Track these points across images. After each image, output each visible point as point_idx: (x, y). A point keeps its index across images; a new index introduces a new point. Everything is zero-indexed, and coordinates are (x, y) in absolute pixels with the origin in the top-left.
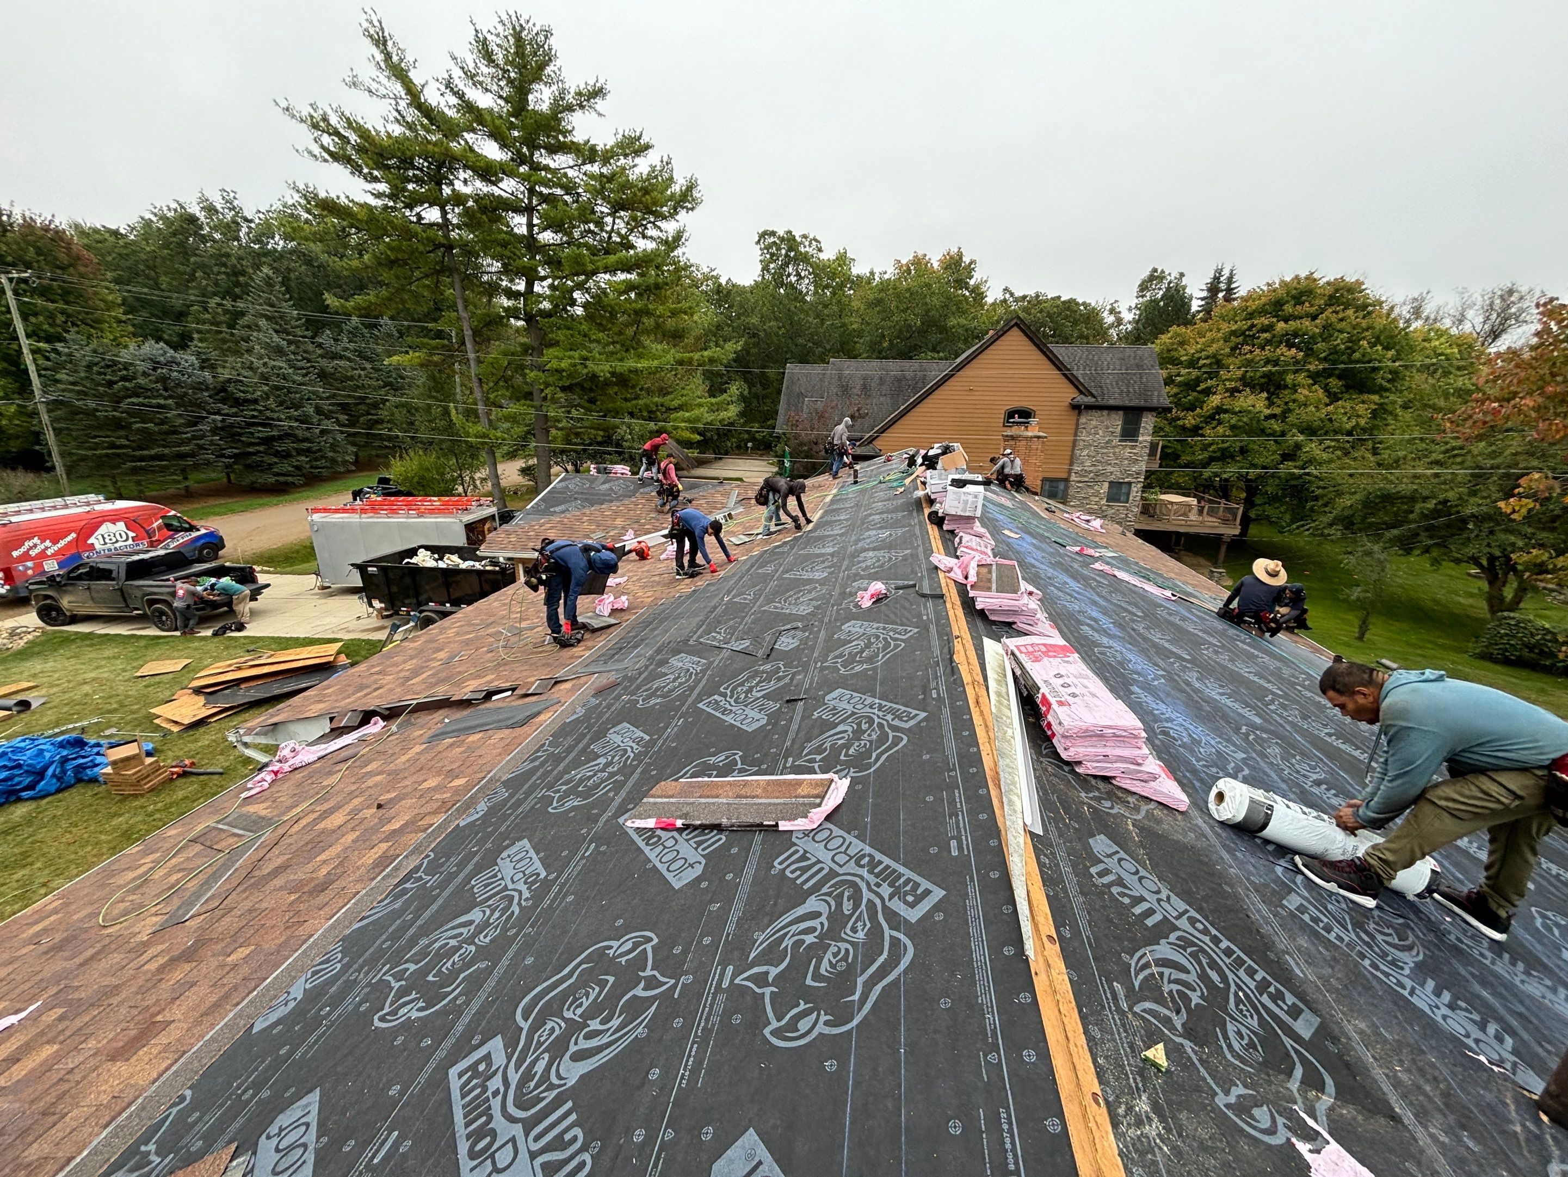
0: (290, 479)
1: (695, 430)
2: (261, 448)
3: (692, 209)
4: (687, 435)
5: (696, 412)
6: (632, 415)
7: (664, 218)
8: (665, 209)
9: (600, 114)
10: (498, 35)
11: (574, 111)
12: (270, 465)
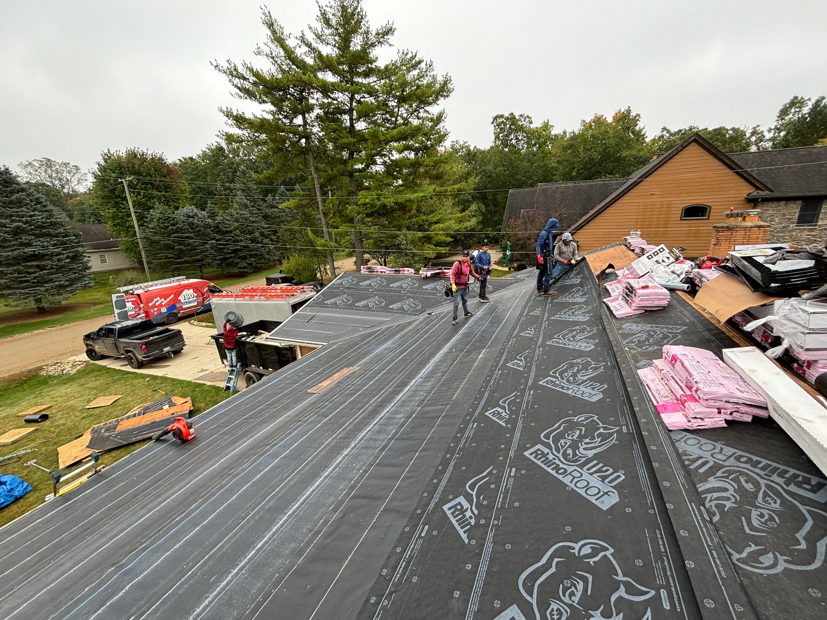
0: (246, 270)
1: (447, 235)
2: (232, 255)
3: (447, 96)
4: (443, 238)
5: (447, 224)
6: (409, 228)
7: (430, 104)
8: (431, 98)
9: (390, 45)
10: (331, 7)
11: (375, 46)
12: (237, 263)
